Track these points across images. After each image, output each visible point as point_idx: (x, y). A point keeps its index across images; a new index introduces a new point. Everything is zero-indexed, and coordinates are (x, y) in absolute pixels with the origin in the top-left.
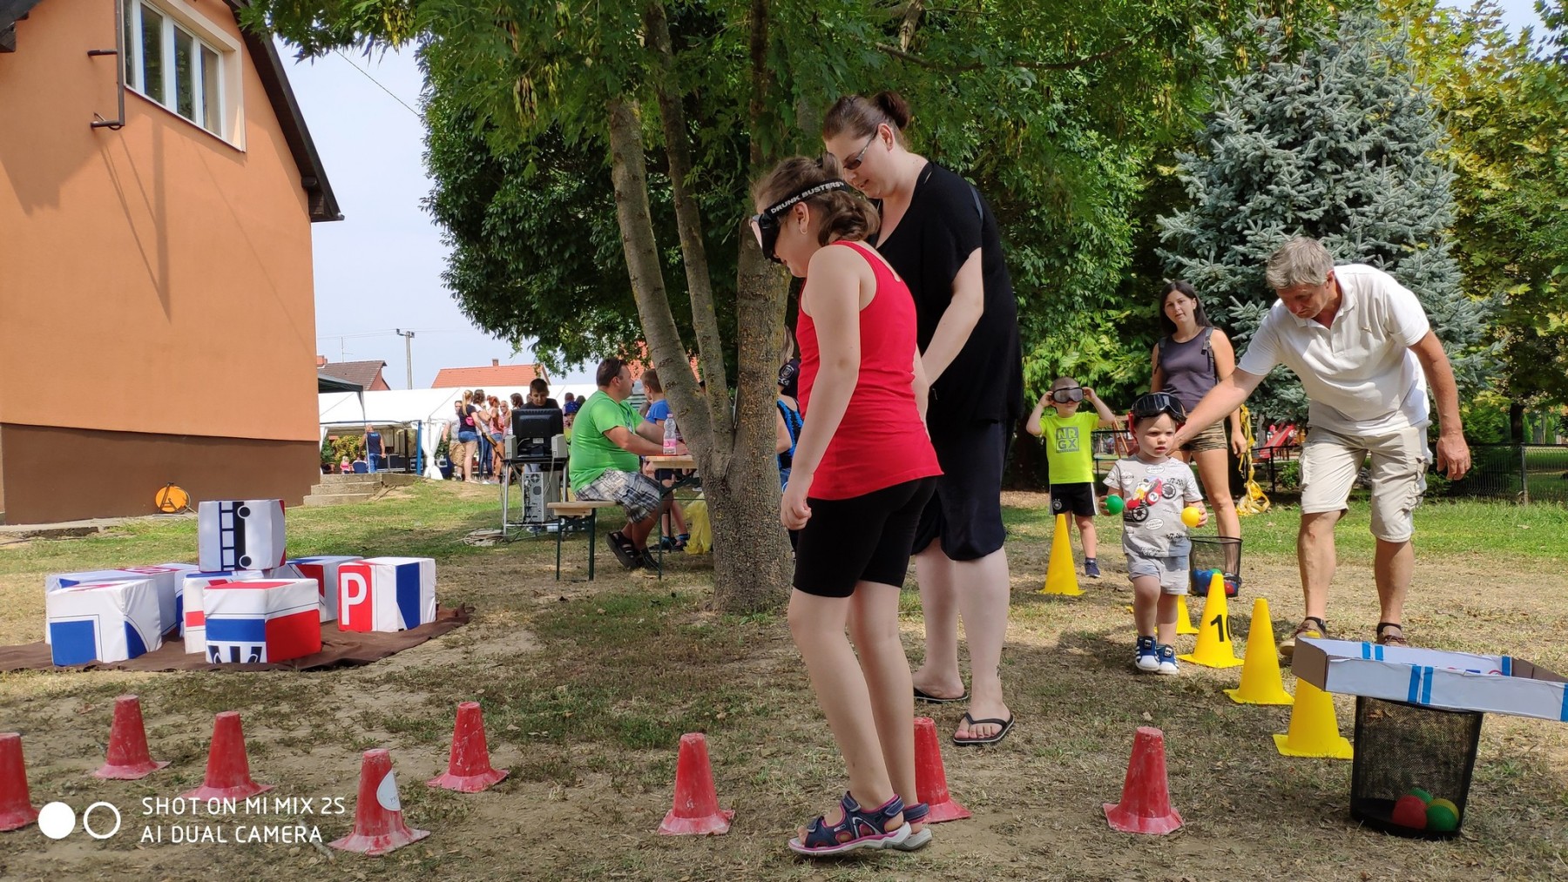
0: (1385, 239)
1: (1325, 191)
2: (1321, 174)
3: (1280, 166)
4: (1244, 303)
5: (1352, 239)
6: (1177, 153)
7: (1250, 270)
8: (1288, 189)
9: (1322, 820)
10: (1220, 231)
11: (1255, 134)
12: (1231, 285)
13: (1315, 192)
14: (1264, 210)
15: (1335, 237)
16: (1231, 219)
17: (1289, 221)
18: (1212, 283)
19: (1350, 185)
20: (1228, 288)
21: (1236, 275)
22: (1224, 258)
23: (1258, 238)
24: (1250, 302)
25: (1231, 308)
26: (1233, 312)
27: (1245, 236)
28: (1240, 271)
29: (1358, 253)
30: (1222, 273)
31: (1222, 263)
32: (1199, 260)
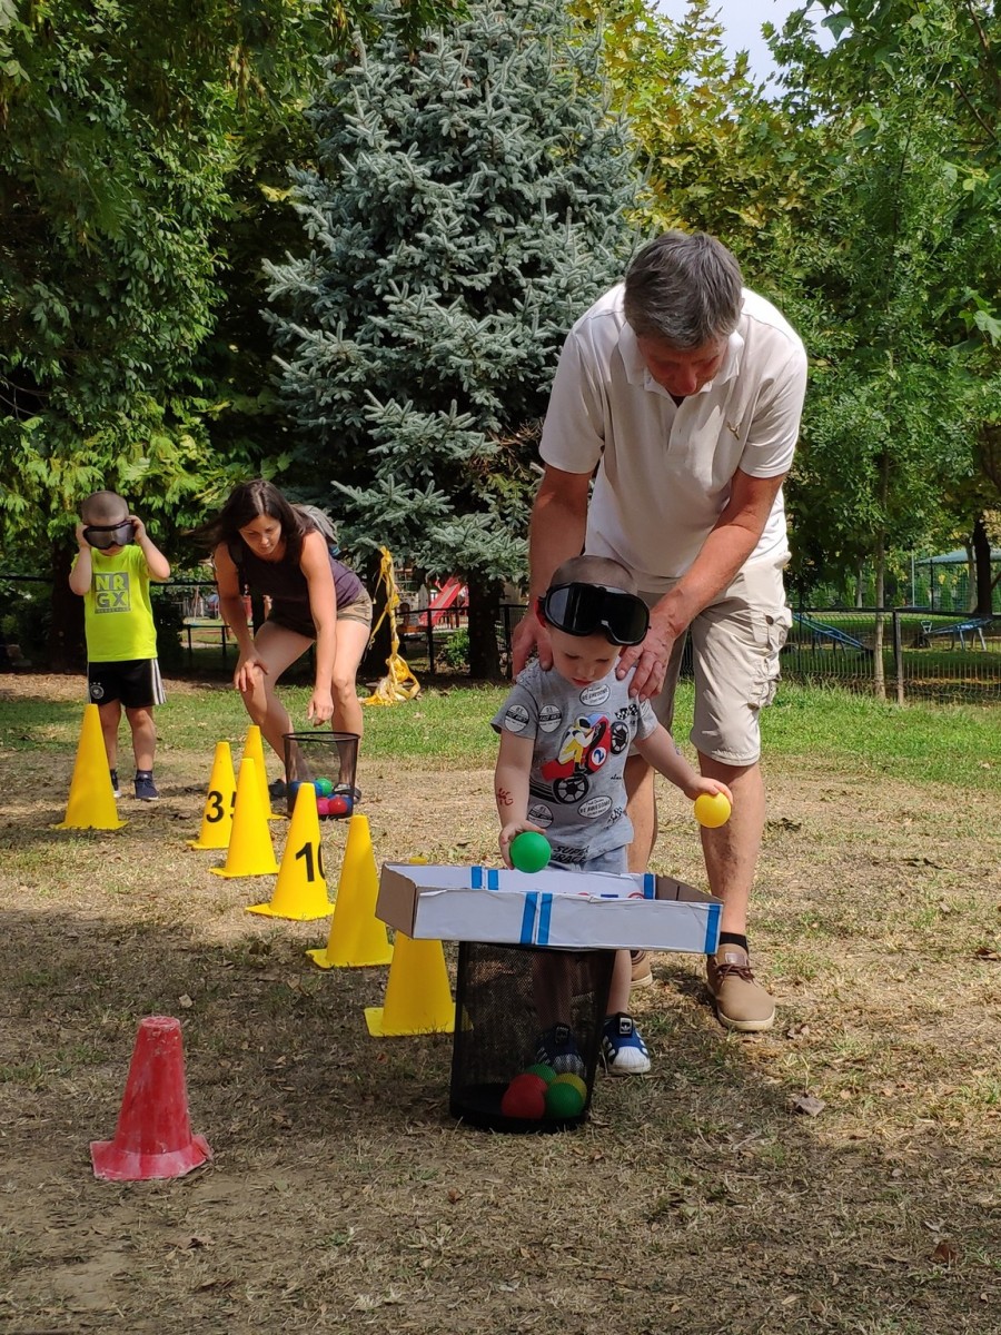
1: (493, 250)
2: (489, 224)
3: (433, 206)
4: (384, 401)
5: (527, 321)
6: (291, 169)
7: (392, 353)
8: (443, 240)
9: (411, 1123)
10: (351, 291)
11: (400, 154)
12: (368, 374)
13: (480, 249)
14: (413, 268)
15: (506, 317)
16: (368, 277)
17: (446, 288)
18: (341, 369)
19: (526, 244)
20: (364, 378)
21: (373, 361)
22: (357, 334)
23: (404, 308)
24: (392, 400)
25: (367, 407)
26: (371, 412)
27: (387, 304)
28: (379, 354)
29: (535, 341)
30: (355, 355)
31: (355, 340)
32: (324, 334)
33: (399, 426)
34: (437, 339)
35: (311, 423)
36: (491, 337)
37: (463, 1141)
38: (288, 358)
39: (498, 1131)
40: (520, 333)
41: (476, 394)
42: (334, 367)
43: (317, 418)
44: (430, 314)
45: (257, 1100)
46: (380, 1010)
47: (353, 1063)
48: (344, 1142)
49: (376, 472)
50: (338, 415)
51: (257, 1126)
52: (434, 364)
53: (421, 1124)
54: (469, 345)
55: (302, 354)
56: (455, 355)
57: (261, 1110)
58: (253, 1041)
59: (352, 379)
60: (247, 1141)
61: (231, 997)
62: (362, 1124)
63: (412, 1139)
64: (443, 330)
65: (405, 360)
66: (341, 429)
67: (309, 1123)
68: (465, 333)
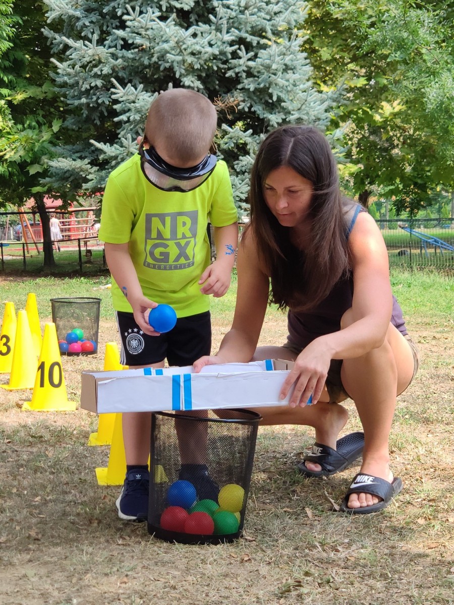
0: (247, 32)
4: (124, 85)
5: (219, 30)
7: (129, 54)
9: (121, 537)
10: (103, 15)
12: (113, 69)
15: (204, 27)
16: (112, 4)
17: (164, 9)
18: (95, 66)
20: (111, 72)
21: (117, 59)
22: (106, 43)
23: (136, 24)
25: (113, 90)
26: (115, 94)
27: (125, 21)
28: (120, 55)
29: (224, 43)
30: (105, 56)
31: (104, 46)
32: (84, 43)
33: (134, 102)
34: (158, 44)
35: (76, 102)
36: (194, 41)
37: (156, 548)
38: (61, 60)
39: (179, 542)
40: (214, 37)
41: (185, 79)
42: (91, 65)
43: (80, 99)
44: (154, 27)
45: (19, 523)
46: (106, 469)
47: (85, 501)
48: (75, 548)
49: (119, 134)
50: (93, 96)
51: (18, 538)
52: (157, 60)
53: (128, 538)
54: (180, 47)
55: (70, 57)
56: (170, 54)
57: (21, 529)
58: (20, 487)
59: (103, 72)
60: (10, 547)
61: (8, 461)
62: (88, 537)
63: (121, 547)
64: (162, 37)
65: (137, 58)
66: (96, 106)
67: (53, 537)
68: (177, 39)
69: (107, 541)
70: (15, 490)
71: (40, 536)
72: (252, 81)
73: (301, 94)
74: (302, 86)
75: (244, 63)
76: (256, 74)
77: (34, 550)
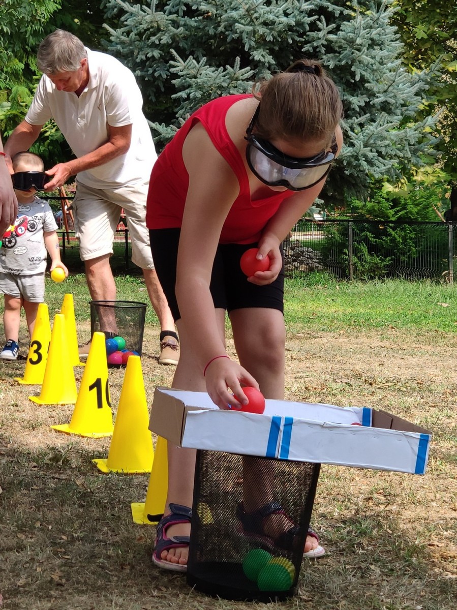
4: (185, 58)
7: (192, 22)
9: (157, 587)
12: (173, 38)
18: (154, 34)
20: (170, 41)
21: (177, 28)
22: (167, 8)
24: (191, 57)
25: (172, 62)
26: (174, 67)
28: (182, 23)
29: (302, 12)
30: (164, 24)
31: (164, 13)
32: (141, 7)
33: (195, 77)
34: (226, 11)
36: (268, 9)
38: (115, 27)
40: (290, 6)
41: (255, 52)
42: (148, 32)
45: (41, 563)
46: (143, 505)
47: (118, 542)
48: (103, 598)
49: (177, 113)
50: (149, 69)
51: (38, 581)
52: (223, 30)
53: (164, 589)
54: (250, 16)
55: (125, 23)
56: (239, 23)
57: (43, 571)
58: (45, 521)
59: (161, 42)
60: (29, 592)
61: (32, 489)
62: (118, 586)
63: (155, 600)
64: (231, 4)
65: (201, 27)
66: (152, 79)
67: (78, 583)
68: (248, 6)
69: (140, 592)
70: (38, 525)
71: (64, 581)
72: (332, 58)
73: (389, 74)
74: (390, 65)
75: (324, 35)
76: (337, 49)
77: (55, 598)
